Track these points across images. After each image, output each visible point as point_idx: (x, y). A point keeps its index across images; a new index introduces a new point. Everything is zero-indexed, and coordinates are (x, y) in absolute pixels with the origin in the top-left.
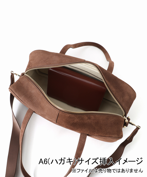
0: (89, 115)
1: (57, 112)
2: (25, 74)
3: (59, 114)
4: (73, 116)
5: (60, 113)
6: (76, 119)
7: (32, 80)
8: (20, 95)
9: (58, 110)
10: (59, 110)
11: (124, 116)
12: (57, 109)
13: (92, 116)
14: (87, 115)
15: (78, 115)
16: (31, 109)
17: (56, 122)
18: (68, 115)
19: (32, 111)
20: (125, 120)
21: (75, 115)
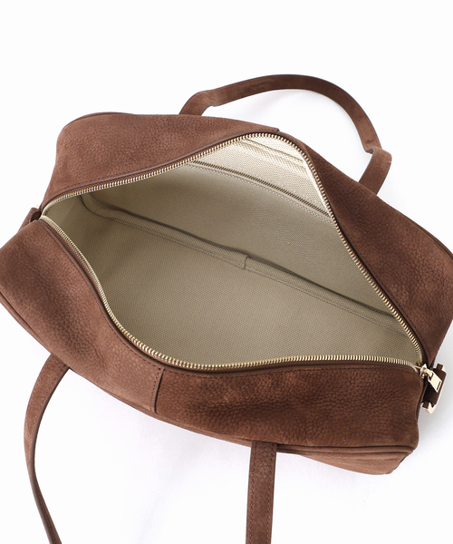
0: (276, 370)
1: (154, 374)
2: (43, 217)
3: (164, 380)
4: (218, 380)
5: (166, 376)
6: (230, 390)
7: (71, 243)
8: (21, 301)
9: (156, 364)
10: (160, 366)
11: (422, 365)
12: (154, 360)
13: (288, 375)
14: (268, 371)
15: (234, 375)
16: (57, 359)
17: (153, 409)
18: (198, 381)
19: (61, 365)
20: (427, 378)
21: (225, 375)
